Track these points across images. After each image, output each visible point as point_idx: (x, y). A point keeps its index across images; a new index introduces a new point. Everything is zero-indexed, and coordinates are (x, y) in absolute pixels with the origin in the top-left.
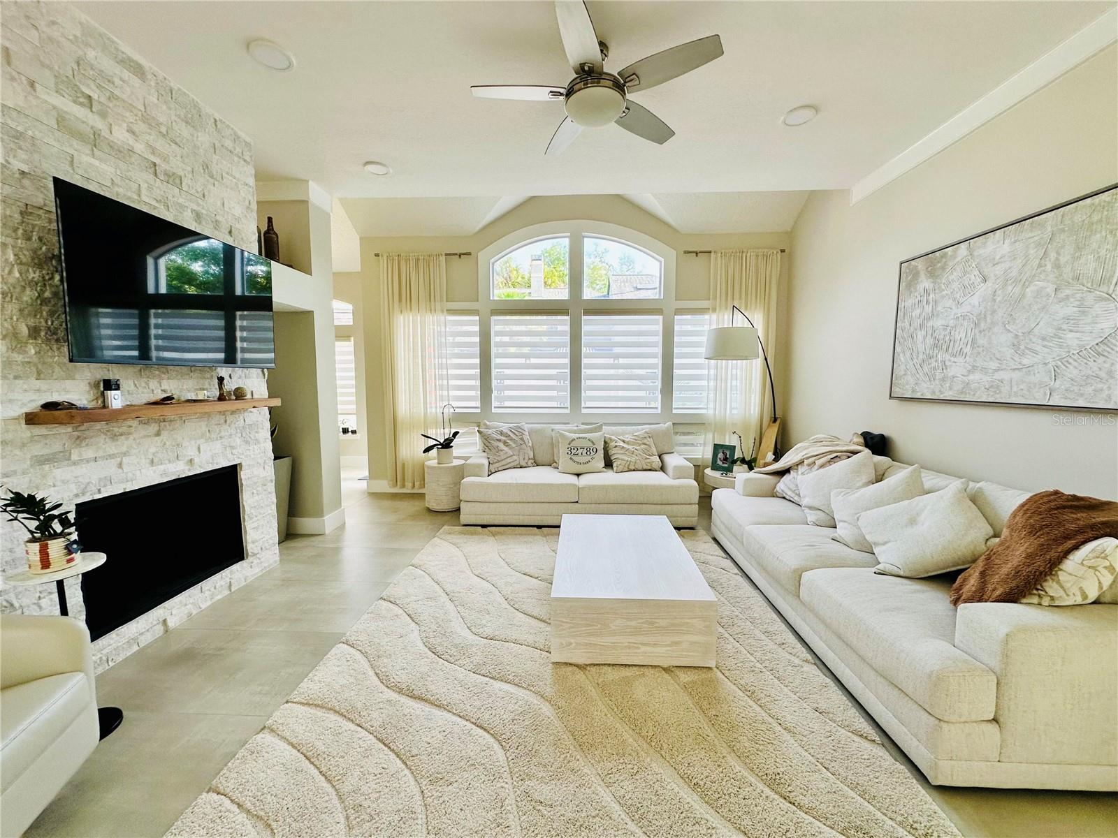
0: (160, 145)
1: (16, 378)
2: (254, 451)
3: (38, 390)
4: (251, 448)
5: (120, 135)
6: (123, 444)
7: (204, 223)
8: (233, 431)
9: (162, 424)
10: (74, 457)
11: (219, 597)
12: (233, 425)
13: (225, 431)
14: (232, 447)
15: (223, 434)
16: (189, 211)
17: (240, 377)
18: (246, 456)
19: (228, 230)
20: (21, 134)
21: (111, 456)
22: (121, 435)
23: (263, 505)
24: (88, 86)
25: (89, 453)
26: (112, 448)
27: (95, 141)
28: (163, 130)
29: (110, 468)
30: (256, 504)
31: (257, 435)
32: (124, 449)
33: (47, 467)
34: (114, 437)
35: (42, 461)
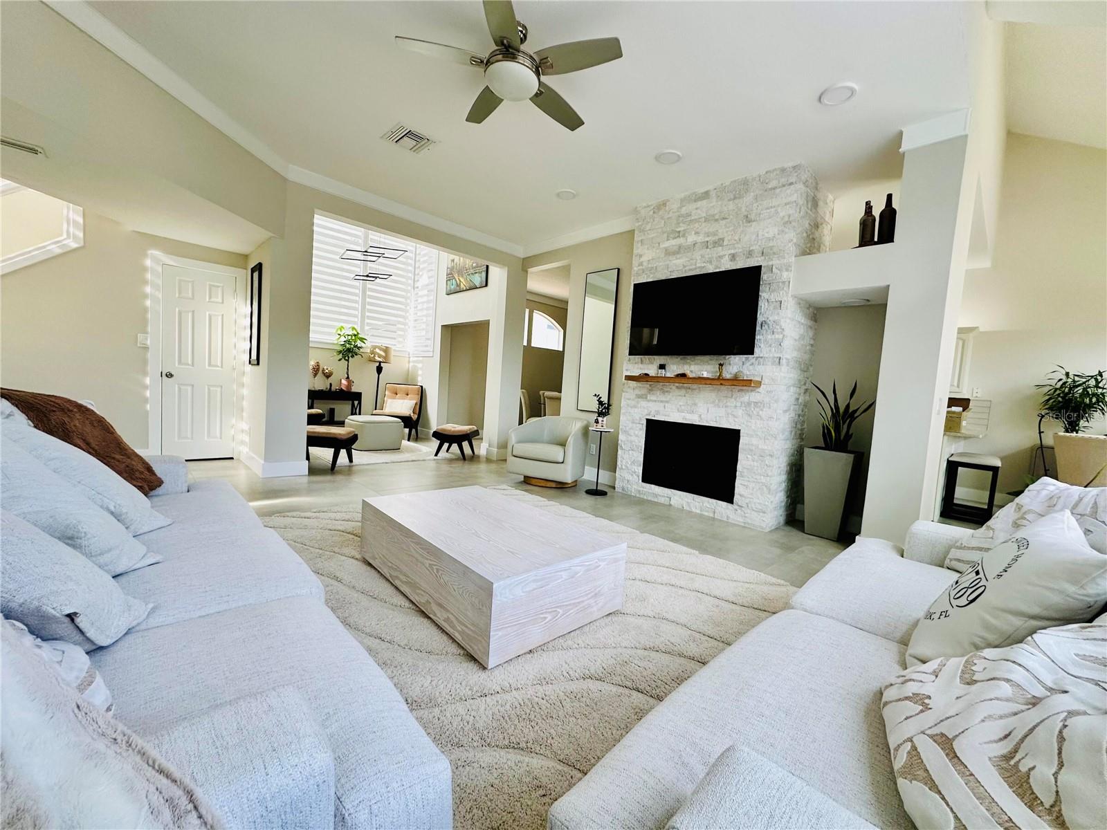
0: (712, 227)
1: (636, 363)
2: (756, 424)
3: (641, 369)
4: (753, 421)
5: (691, 239)
6: (668, 397)
7: (737, 259)
8: (739, 404)
9: (688, 390)
10: (648, 398)
11: (706, 514)
12: (738, 399)
13: (732, 402)
14: (734, 416)
15: (728, 404)
16: (727, 256)
17: (752, 364)
18: (747, 426)
19: (761, 252)
20: (653, 267)
21: (662, 402)
22: (667, 392)
23: (756, 472)
24: (680, 227)
25: (653, 398)
26: (663, 398)
27: (679, 251)
28: (717, 217)
29: (659, 407)
30: (749, 467)
31: (761, 412)
32: (668, 400)
33: (640, 400)
34: (664, 392)
35: (639, 397)
